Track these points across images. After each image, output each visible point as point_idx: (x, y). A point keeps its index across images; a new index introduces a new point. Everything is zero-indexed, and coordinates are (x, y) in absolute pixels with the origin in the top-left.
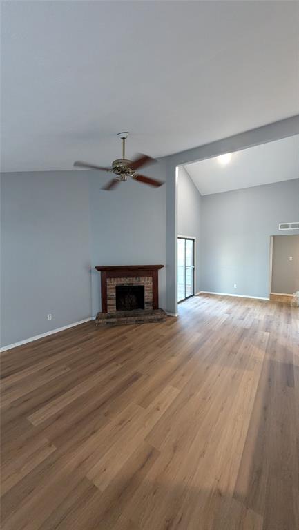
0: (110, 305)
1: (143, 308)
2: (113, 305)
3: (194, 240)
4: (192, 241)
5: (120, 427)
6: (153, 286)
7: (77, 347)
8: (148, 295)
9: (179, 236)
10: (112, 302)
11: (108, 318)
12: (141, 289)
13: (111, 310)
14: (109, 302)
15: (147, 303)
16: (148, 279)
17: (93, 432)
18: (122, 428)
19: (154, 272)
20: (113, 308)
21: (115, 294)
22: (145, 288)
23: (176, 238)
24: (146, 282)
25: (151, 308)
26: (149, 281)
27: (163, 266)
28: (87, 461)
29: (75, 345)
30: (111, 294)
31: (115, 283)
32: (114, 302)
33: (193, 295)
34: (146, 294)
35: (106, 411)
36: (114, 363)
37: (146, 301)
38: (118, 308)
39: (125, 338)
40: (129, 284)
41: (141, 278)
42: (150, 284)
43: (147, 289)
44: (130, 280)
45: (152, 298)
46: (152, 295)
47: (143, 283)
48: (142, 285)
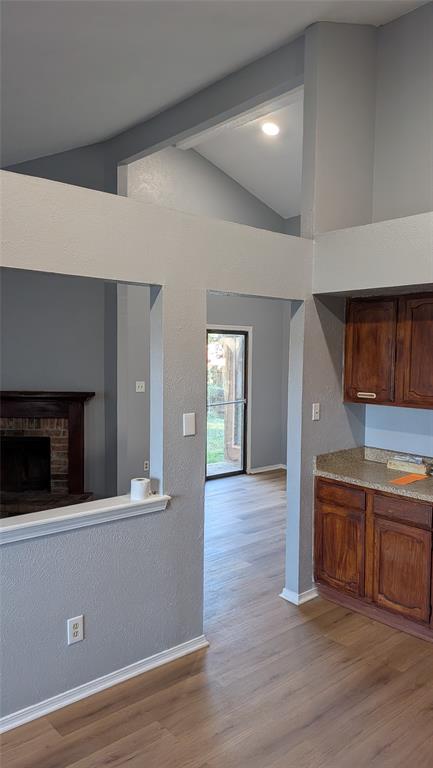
1: (48, 488)
3: (246, 334)
4: (241, 338)
8: (58, 460)
12: (42, 446)
15: (57, 477)
16: (58, 425)
22: (52, 444)
24: (55, 430)
25: (64, 490)
26: (61, 429)
27: (93, 394)
33: (243, 472)
34: (54, 456)
37: (53, 472)
40: (16, 432)
41: (42, 420)
42: (64, 435)
43: (57, 445)
44: (17, 423)
45: (66, 467)
46: (67, 460)
47: (47, 431)
48: (45, 435)
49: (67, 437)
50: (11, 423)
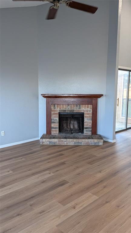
0: (53, 128)
1: (82, 132)
2: (56, 128)
5: (40, 215)
6: (93, 113)
7: (21, 157)
8: (88, 122)
9: (120, 67)
10: (55, 125)
11: (50, 138)
12: (81, 116)
13: (55, 132)
14: (53, 125)
15: (86, 128)
16: (88, 107)
17: (18, 215)
18: (41, 215)
19: (94, 101)
20: (56, 131)
21: (58, 119)
22: (85, 115)
23: (117, 69)
24: (87, 110)
25: (90, 133)
26: (89, 109)
27: (102, 95)
28: (10, 231)
29: (20, 156)
30: (55, 119)
31: (59, 109)
32: (57, 125)
34: (86, 120)
35: (32, 202)
36: (48, 172)
37: (85, 126)
38: (60, 131)
39: (62, 155)
40: (71, 111)
41: (81, 105)
42: (90, 111)
43: (87, 115)
44: (71, 107)
45: (91, 124)
46: (91, 122)
47: (83, 110)
48: (82, 112)
49: (91, 112)
50: (68, 107)
